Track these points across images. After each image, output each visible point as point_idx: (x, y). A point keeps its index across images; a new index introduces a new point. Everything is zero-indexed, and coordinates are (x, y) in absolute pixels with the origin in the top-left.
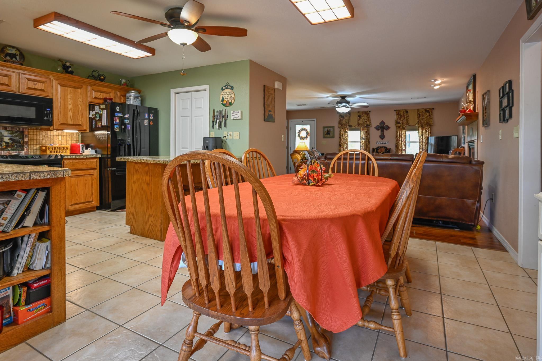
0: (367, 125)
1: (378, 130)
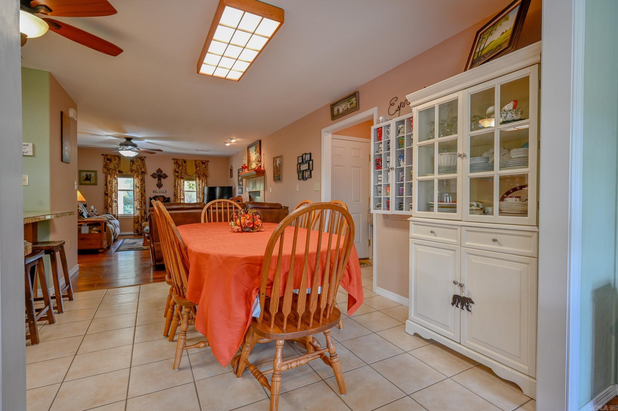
0: (143, 172)
1: (155, 178)
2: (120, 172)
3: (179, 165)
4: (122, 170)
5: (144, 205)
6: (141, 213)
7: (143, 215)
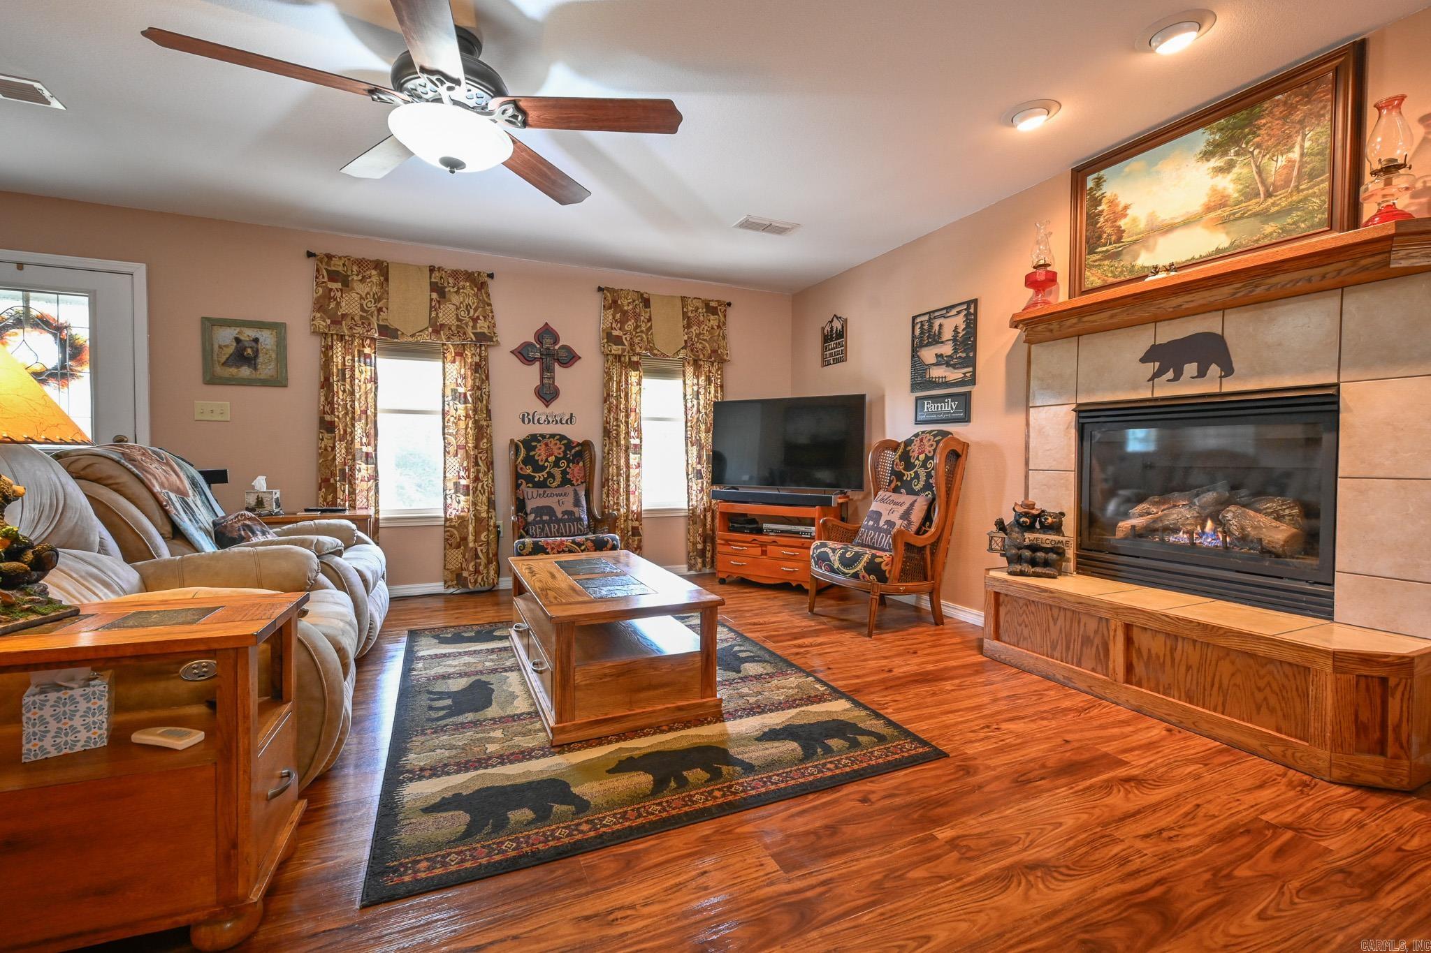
0: (481, 338)
1: (528, 361)
2: (385, 330)
3: (625, 313)
4: (394, 324)
5: (486, 474)
6: (475, 504)
7: (484, 515)
